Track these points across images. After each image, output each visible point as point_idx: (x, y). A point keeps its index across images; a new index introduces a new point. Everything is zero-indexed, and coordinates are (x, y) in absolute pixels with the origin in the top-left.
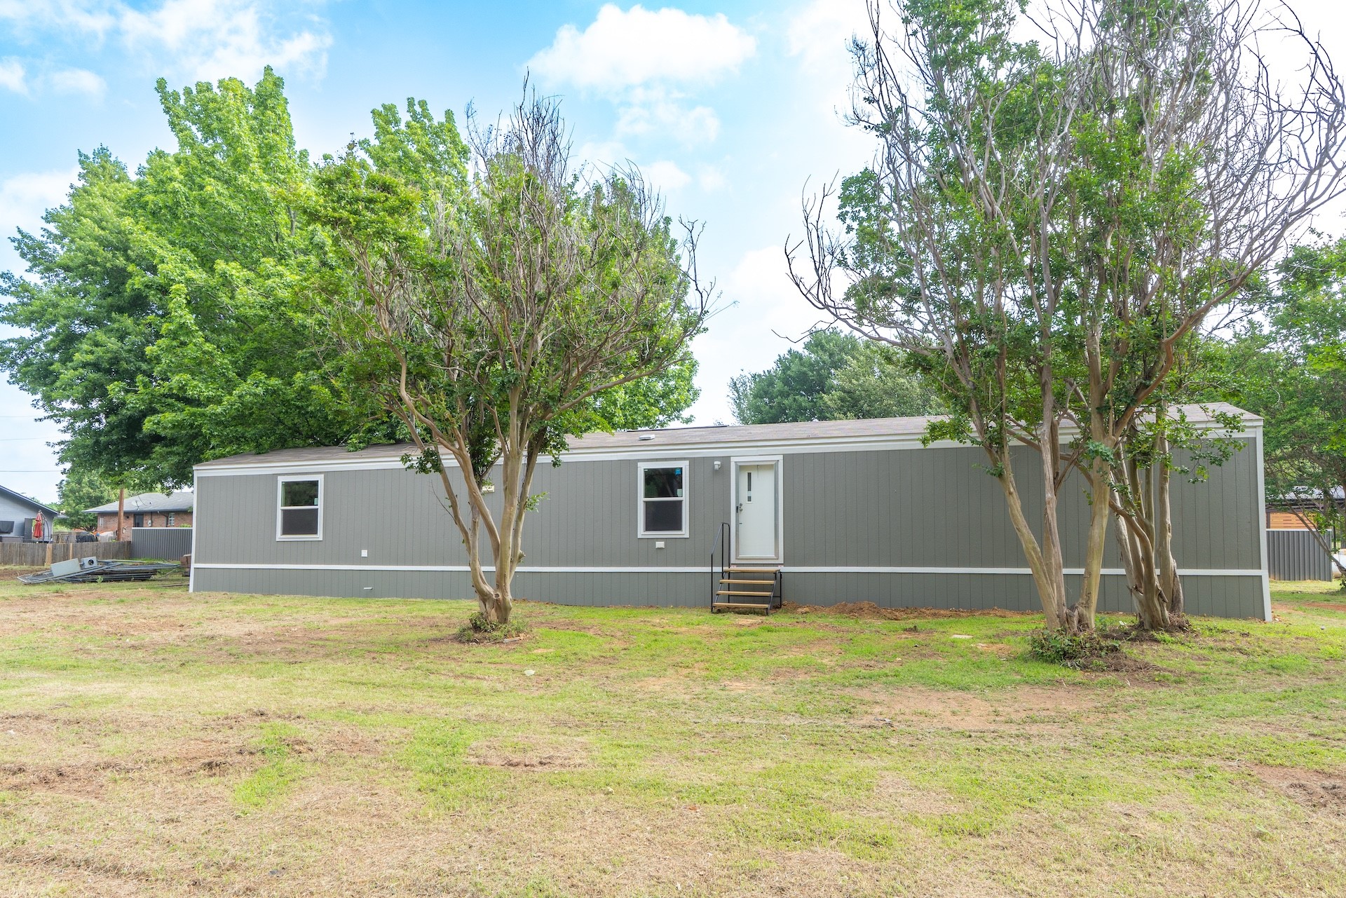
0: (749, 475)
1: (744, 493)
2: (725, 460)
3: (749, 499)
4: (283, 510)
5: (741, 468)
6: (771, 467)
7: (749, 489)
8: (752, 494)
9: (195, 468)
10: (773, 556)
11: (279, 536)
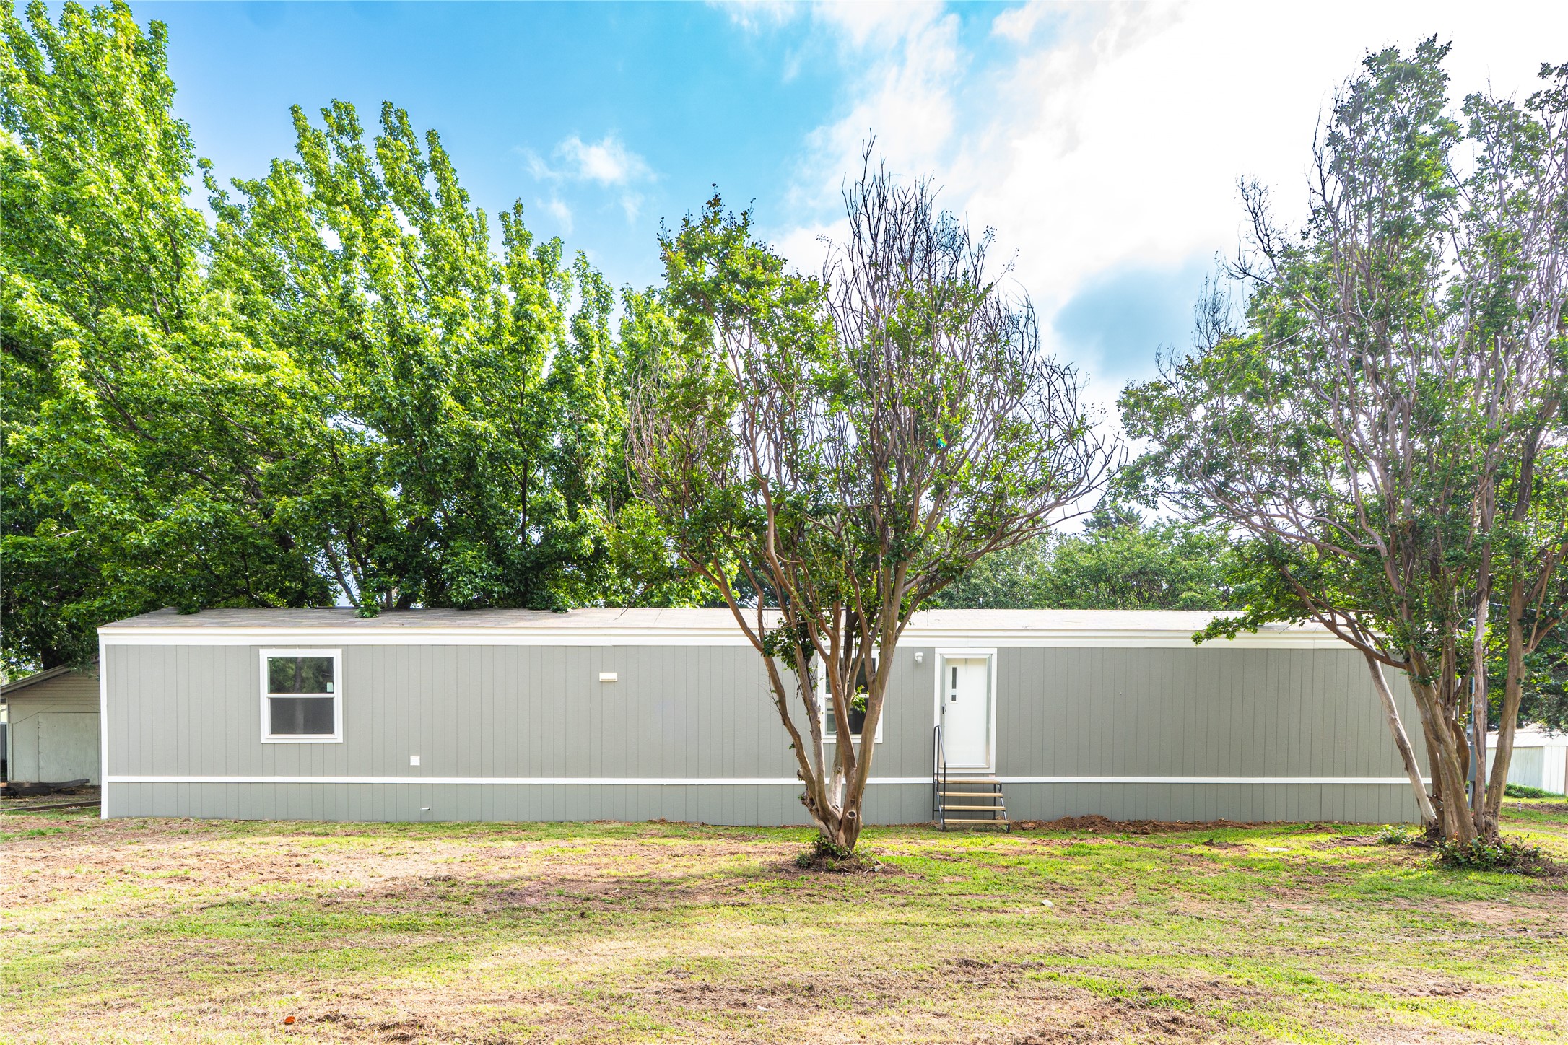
0: (954, 670)
1: (949, 692)
2: (929, 652)
3: (954, 698)
4: (272, 700)
5: (947, 661)
6: (986, 662)
7: (954, 686)
8: (957, 692)
9: (100, 630)
10: (984, 765)
11: (266, 735)
